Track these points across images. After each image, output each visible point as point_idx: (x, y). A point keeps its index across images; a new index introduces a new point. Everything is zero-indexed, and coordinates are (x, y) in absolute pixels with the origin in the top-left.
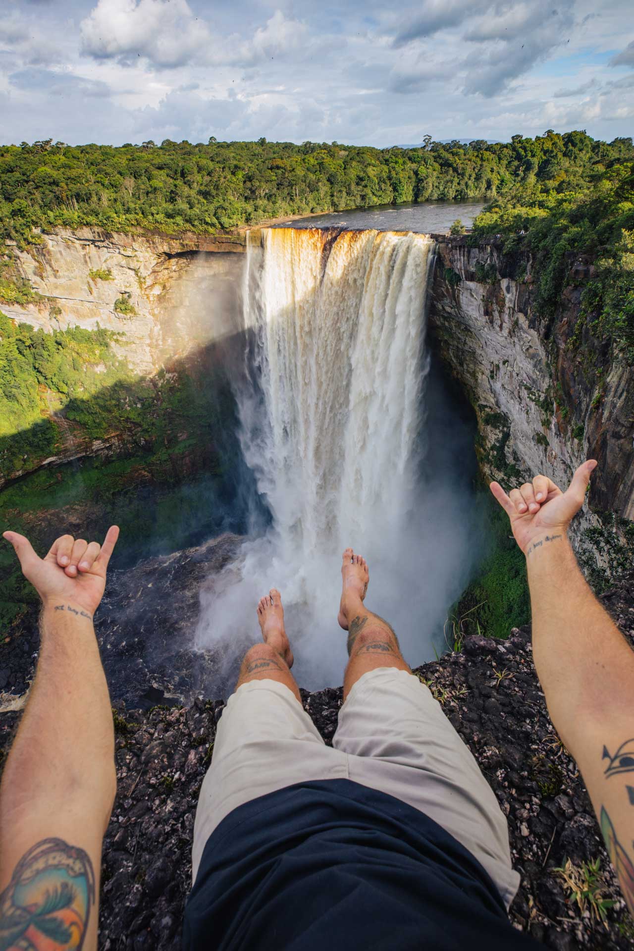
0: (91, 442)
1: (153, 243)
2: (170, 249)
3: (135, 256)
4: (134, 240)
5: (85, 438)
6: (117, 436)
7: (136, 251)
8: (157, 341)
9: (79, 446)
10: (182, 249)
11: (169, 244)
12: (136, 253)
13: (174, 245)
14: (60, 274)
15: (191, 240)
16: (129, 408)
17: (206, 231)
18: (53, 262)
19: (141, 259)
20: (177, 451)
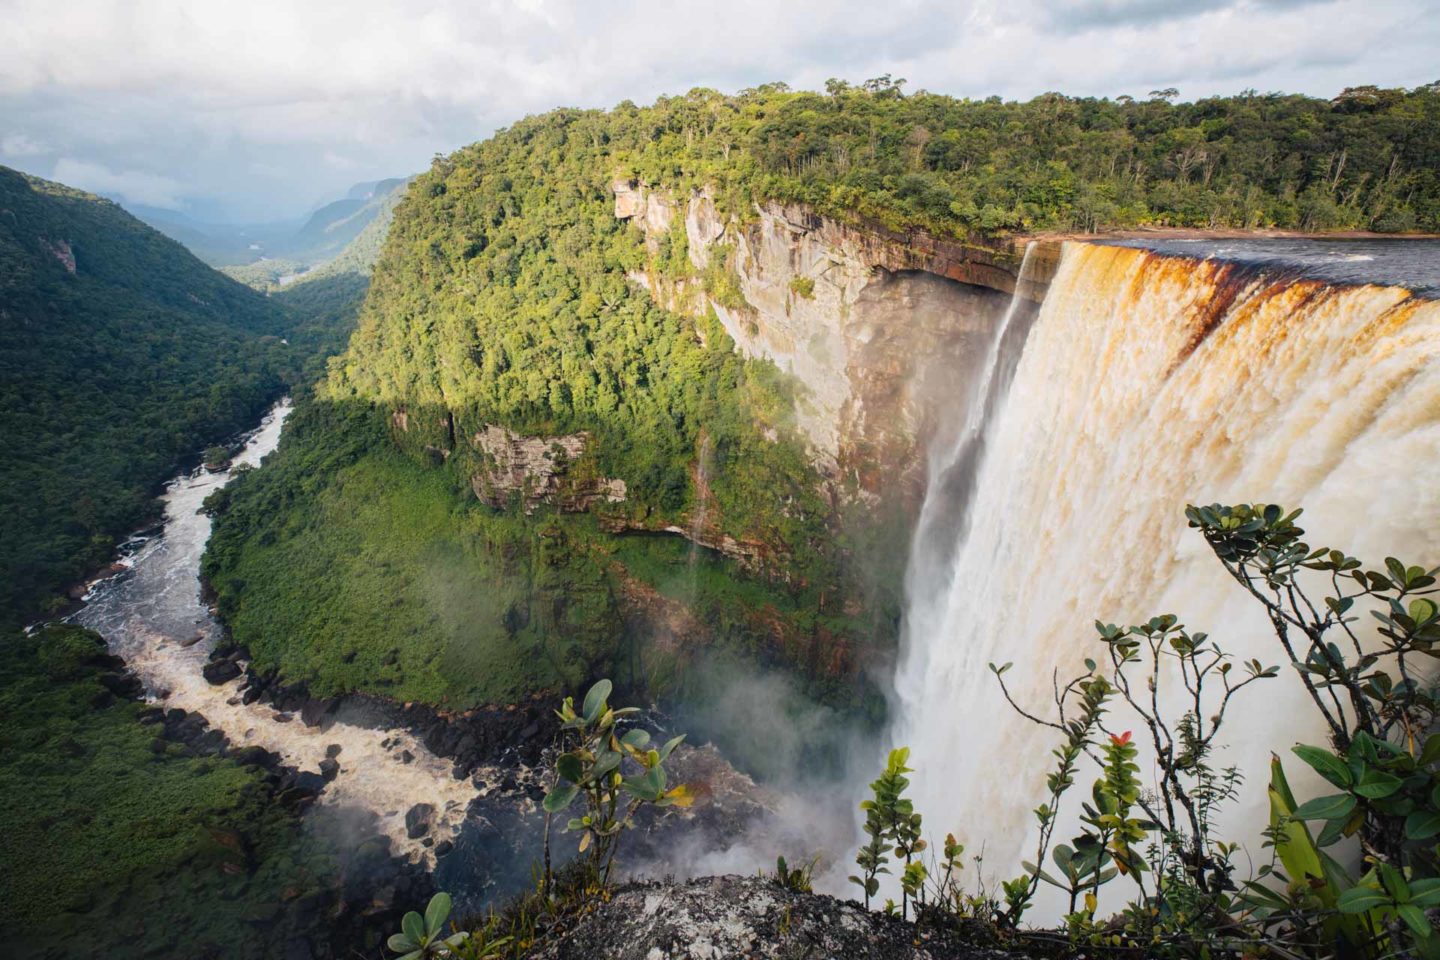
0: (722, 534)
1: (869, 245)
2: (888, 258)
3: (843, 264)
4: (845, 236)
5: (717, 525)
6: (759, 547)
7: (845, 255)
8: (855, 425)
9: (707, 532)
10: (905, 265)
11: (889, 251)
12: (844, 259)
13: (896, 253)
14: (763, 274)
15: (923, 249)
16: (787, 515)
17: (950, 234)
18: (760, 255)
19: (850, 272)
20: (829, 626)
